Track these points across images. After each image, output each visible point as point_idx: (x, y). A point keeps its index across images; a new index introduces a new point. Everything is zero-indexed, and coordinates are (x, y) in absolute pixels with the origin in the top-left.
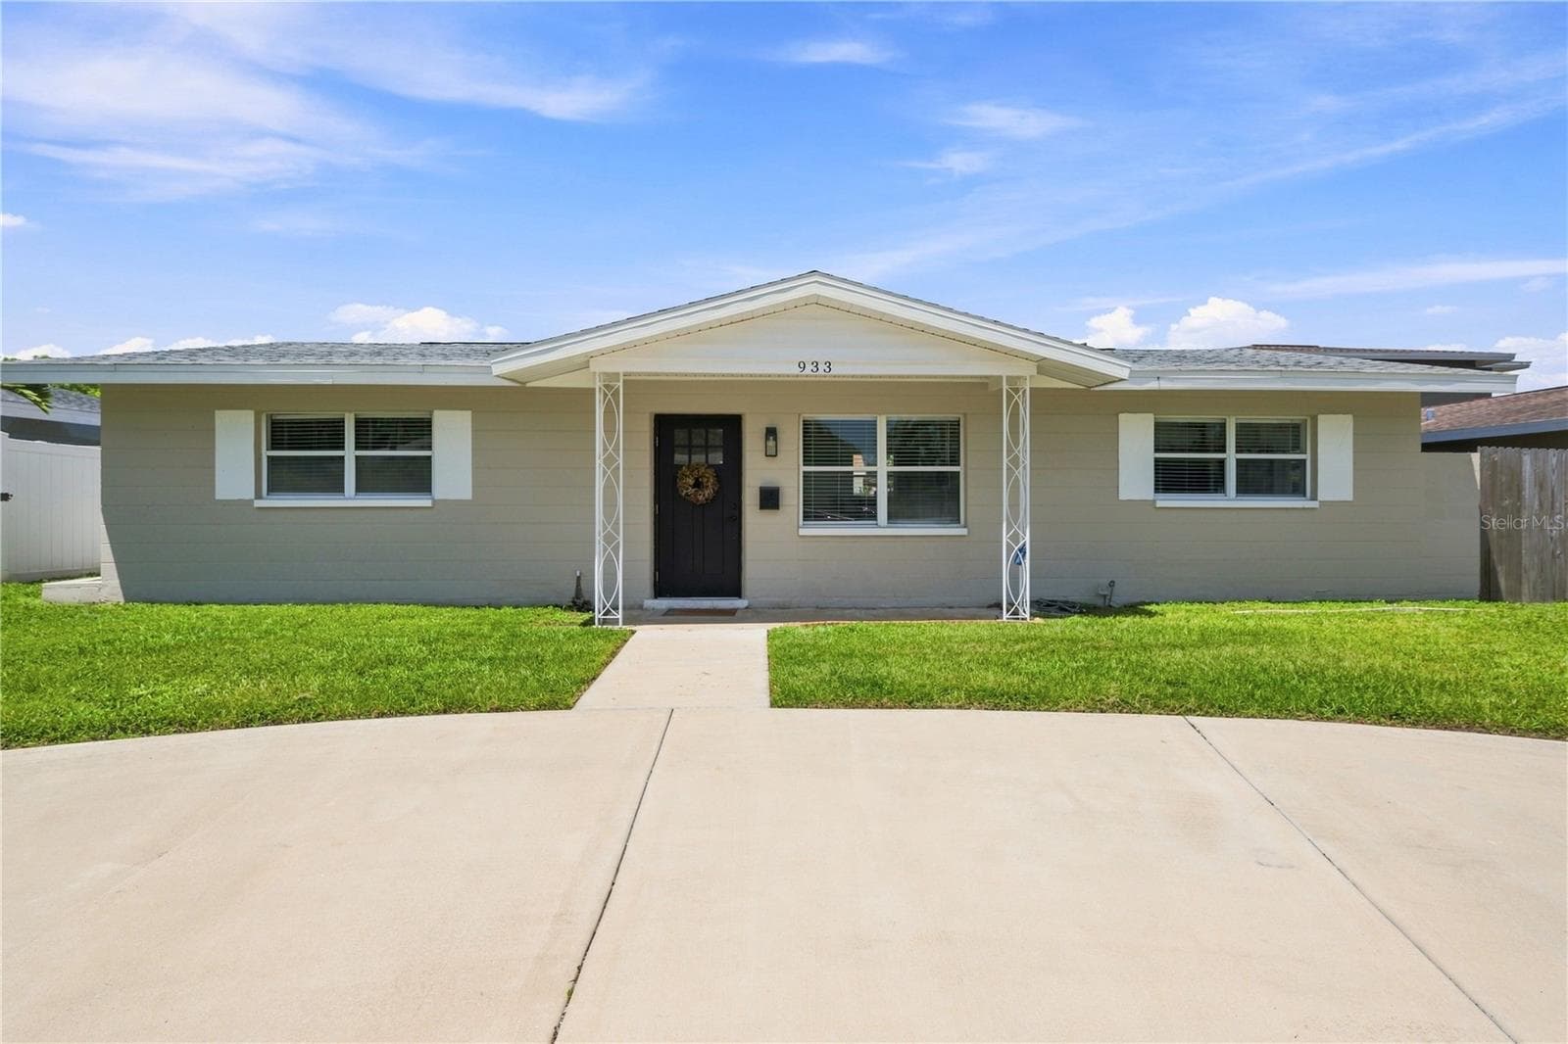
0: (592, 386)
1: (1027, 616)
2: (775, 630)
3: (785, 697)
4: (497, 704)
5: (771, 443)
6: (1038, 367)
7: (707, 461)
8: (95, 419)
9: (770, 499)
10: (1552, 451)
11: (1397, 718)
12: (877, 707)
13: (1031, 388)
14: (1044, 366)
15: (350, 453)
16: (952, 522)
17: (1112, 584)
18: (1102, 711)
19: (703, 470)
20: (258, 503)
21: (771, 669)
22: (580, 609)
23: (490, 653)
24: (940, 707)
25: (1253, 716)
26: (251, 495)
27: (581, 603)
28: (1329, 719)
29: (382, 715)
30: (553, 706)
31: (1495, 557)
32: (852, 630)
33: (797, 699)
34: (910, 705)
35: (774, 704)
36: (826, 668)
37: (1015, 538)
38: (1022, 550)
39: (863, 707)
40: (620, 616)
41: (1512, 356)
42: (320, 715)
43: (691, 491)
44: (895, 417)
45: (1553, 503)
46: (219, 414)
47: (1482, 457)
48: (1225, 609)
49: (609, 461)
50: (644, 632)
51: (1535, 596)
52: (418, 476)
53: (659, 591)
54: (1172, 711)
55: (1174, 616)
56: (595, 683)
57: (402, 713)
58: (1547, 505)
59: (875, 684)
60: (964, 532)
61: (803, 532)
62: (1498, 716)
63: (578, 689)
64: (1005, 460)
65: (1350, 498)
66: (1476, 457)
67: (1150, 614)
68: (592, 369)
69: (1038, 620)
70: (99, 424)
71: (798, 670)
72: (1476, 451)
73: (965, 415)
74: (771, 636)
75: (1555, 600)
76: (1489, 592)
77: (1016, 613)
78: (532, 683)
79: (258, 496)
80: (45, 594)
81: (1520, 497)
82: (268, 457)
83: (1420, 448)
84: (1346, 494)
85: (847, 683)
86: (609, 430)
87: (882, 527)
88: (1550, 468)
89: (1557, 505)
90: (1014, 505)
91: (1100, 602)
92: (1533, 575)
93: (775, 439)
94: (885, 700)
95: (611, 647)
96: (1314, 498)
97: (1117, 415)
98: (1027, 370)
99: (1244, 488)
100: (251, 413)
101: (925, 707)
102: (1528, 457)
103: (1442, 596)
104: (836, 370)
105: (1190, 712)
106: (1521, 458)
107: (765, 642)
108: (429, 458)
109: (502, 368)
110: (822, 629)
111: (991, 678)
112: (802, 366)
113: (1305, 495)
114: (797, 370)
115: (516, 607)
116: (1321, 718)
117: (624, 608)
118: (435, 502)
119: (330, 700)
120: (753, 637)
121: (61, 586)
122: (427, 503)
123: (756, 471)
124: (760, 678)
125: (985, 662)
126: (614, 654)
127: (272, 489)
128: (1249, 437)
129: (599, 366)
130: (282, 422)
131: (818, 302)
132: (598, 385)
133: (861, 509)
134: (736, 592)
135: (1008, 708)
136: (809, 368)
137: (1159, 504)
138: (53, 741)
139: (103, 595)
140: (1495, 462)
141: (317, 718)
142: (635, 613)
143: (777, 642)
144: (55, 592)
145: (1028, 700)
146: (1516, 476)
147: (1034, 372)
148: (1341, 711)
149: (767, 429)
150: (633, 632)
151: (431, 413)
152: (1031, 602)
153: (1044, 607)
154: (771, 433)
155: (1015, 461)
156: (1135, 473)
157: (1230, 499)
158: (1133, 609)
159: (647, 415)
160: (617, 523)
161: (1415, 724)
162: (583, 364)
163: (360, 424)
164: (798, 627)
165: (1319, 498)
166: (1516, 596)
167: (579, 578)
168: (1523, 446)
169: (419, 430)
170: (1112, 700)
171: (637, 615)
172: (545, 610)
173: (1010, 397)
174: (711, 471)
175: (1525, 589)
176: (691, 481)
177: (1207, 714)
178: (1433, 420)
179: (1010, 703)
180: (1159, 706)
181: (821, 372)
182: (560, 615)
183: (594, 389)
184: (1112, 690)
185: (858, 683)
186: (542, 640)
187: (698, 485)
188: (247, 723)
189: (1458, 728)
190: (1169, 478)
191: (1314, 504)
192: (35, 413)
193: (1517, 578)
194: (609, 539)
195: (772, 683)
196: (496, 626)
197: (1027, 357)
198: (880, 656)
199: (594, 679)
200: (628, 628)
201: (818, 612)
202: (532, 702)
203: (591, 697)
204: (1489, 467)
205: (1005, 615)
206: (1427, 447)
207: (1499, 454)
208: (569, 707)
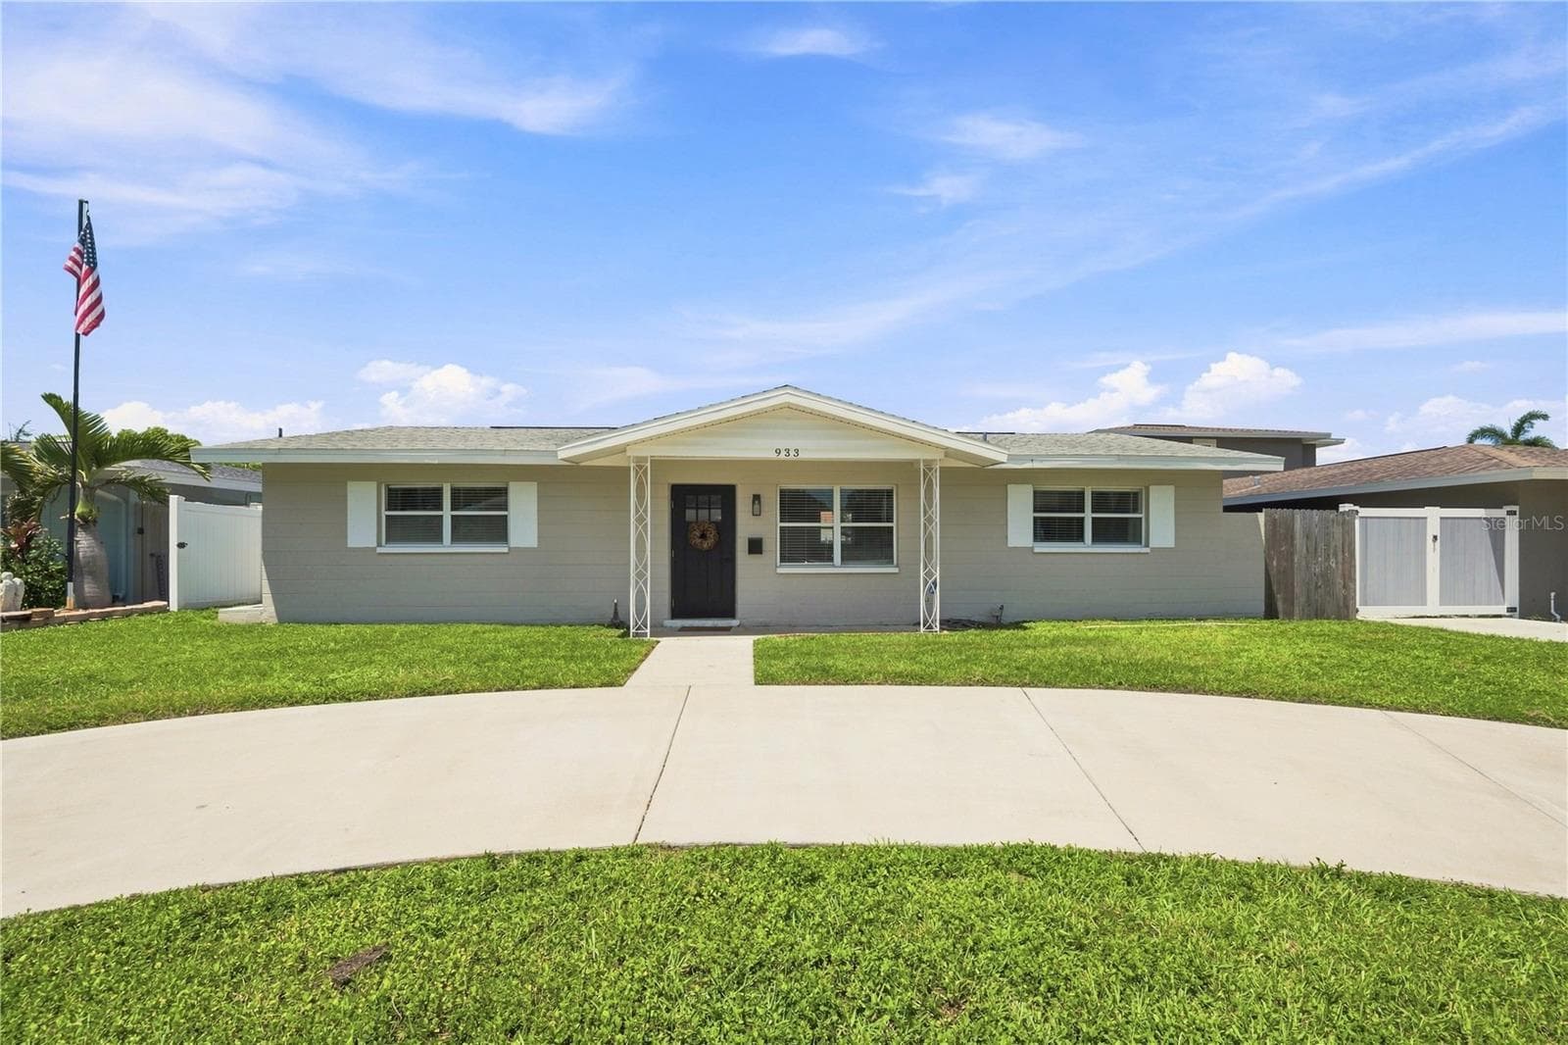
0: (626, 465)
1: (938, 629)
2: (758, 640)
3: (764, 678)
4: (573, 683)
5: (756, 506)
6: (946, 453)
7: (709, 520)
8: (258, 488)
9: (755, 547)
10: (1315, 511)
11: (1154, 687)
12: (824, 684)
13: (940, 468)
14: (949, 453)
15: (447, 513)
16: (887, 563)
17: (1002, 608)
18: (970, 685)
19: (706, 526)
20: (379, 550)
21: (756, 663)
22: (617, 627)
23: (562, 653)
24: (866, 684)
25: (1065, 687)
26: (375, 545)
27: (618, 623)
28: (1112, 688)
29: (499, 690)
30: (611, 685)
31: (1275, 588)
32: (813, 639)
33: (773, 679)
34: (846, 683)
35: (757, 683)
36: (792, 662)
37: (929, 574)
38: (935, 583)
39: (816, 684)
40: (648, 631)
41: (1329, 435)
42: (459, 690)
43: (699, 541)
44: (847, 487)
45: (1316, 549)
46: (349, 484)
47: (1266, 516)
48: (1080, 625)
49: (640, 520)
50: (665, 642)
51: (1303, 615)
52: (497, 530)
53: (675, 614)
54: (1015, 685)
55: (1042, 629)
56: (636, 673)
57: (512, 689)
58: (1312, 549)
59: (824, 670)
60: (896, 570)
61: (780, 570)
62: (1215, 685)
63: (626, 675)
64: (922, 520)
65: (1173, 546)
66: (1261, 516)
67: (1025, 628)
68: (628, 454)
69: (945, 632)
70: (261, 491)
71: (773, 662)
72: (1261, 512)
73: (897, 485)
74: (756, 643)
75: (1317, 618)
76: (1271, 613)
77: (930, 627)
78: (595, 671)
79: (379, 545)
80: (220, 616)
81: (1292, 545)
82: (387, 516)
83: (1222, 510)
84: (1170, 543)
85: (805, 669)
86: (641, 497)
87: (837, 567)
88: (1314, 525)
89: (1319, 550)
90: (929, 551)
91: (994, 621)
92: (1303, 599)
93: (760, 503)
94: (830, 680)
95: (644, 650)
96: (1147, 546)
97: (1006, 486)
98: (938, 455)
99: (1096, 538)
100: (374, 485)
101: (856, 684)
102: (1298, 514)
103: (1237, 616)
104: (803, 456)
105: (1025, 685)
106: (1293, 516)
107: (751, 648)
108: (505, 517)
109: (565, 453)
110: (791, 638)
111: (901, 666)
112: (778, 452)
113: (1141, 543)
114: (773, 455)
115: (570, 626)
116: (1107, 688)
117: (651, 627)
118: (510, 549)
119: (464, 680)
120: (744, 644)
121: (232, 611)
122: (506, 550)
123: (746, 526)
124: (749, 669)
125: (899, 657)
126: (646, 655)
127: (388, 540)
128: (1101, 501)
129: (631, 453)
130: (396, 490)
131: (789, 406)
132: (632, 465)
133: (823, 553)
134: (731, 614)
135: (910, 684)
136: (783, 453)
137: (1036, 550)
138: (291, 705)
139: (263, 618)
140: (1275, 520)
141: (457, 692)
142: (659, 629)
143: (760, 646)
144: (226, 615)
145: (921, 680)
146: (1290, 529)
147: (942, 456)
148: (1120, 684)
149: (754, 496)
150: (658, 642)
151: (507, 483)
152: (940, 621)
153: (949, 624)
154: (757, 498)
155: (930, 520)
156: (1020, 528)
157: (1087, 546)
158: (1017, 625)
159: (666, 486)
160: (646, 564)
161: (1164, 691)
162: (622, 450)
163: (455, 492)
164: (775, 638)
165: (1151, 546)
166: (1290, 616)
167: (616, 604)
168: (1294, 508)
169: (497, 496)
170: (978, 678)
171: (660, 631)
172: (592, 628)
173: (925, 474)
174: (713, 526)
175: (1297, 610)
176: (698, 534)
177: (1036, 686)
178: (1234, 490)
179: (912, 681)
180: (1006, 682)
181: (792, 454)
182: (604, 631)
183: (630, 468)
184: (978, 672)
185: (813, 670)
186: (595, 646)
187: (703, 536)
188: (413, 695)
189: (1190, 692)
190: (1045, 530)
191: (1147, 550)
192: (201, 482)
193: (1290, 601)
194: (640, 575)
195: (756, 671)
196: (561, 637)
197: (938, 446)
198: (830, 654)
199: (635, 669)
200: (655, 639)
201: (790, 628)
202: (597, 682)
203: (635, 679)
204: (1272, 524)
205: (922, 629)
206: (1228, 509)
207: (1278, 513)
208: (621, 685)
